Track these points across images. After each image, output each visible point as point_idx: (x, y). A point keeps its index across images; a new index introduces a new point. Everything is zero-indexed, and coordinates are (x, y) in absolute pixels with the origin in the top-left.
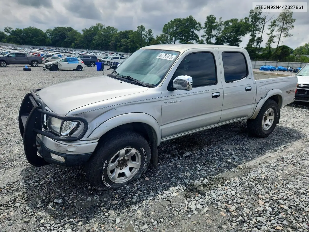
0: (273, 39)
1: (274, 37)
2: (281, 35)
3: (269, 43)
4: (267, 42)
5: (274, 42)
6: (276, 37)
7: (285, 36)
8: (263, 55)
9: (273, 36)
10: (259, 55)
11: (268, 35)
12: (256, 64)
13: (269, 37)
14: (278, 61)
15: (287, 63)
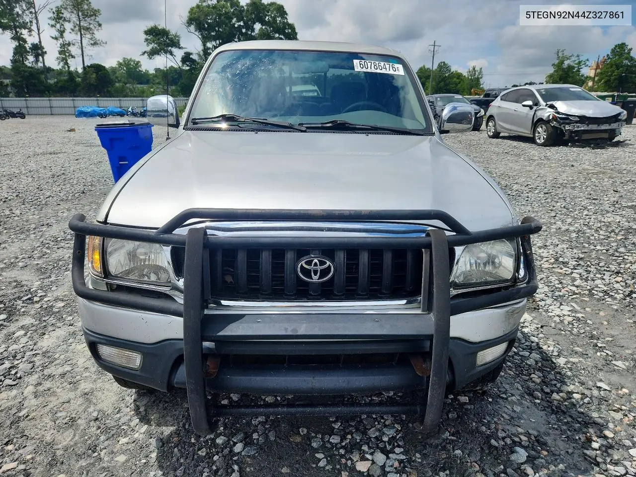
0: (68, 49)
1: (69, 44)
2: (81, 41)
3: (63, 59)
4: (59, 56)
5: (73, 57)
6: (74, 45)
7: (91, 44)
8: (59, 85)
9: (67, 42)
10: (51, 85)
11: (55, 41)
12: (54, 106)
13: (59, 45)
14: (98, 97)
15: (117, 100)
